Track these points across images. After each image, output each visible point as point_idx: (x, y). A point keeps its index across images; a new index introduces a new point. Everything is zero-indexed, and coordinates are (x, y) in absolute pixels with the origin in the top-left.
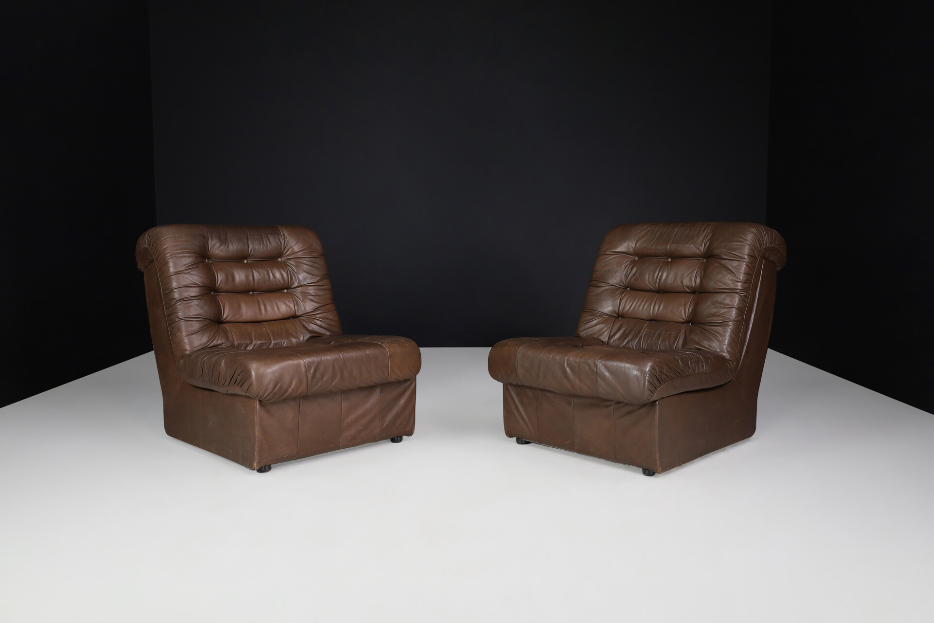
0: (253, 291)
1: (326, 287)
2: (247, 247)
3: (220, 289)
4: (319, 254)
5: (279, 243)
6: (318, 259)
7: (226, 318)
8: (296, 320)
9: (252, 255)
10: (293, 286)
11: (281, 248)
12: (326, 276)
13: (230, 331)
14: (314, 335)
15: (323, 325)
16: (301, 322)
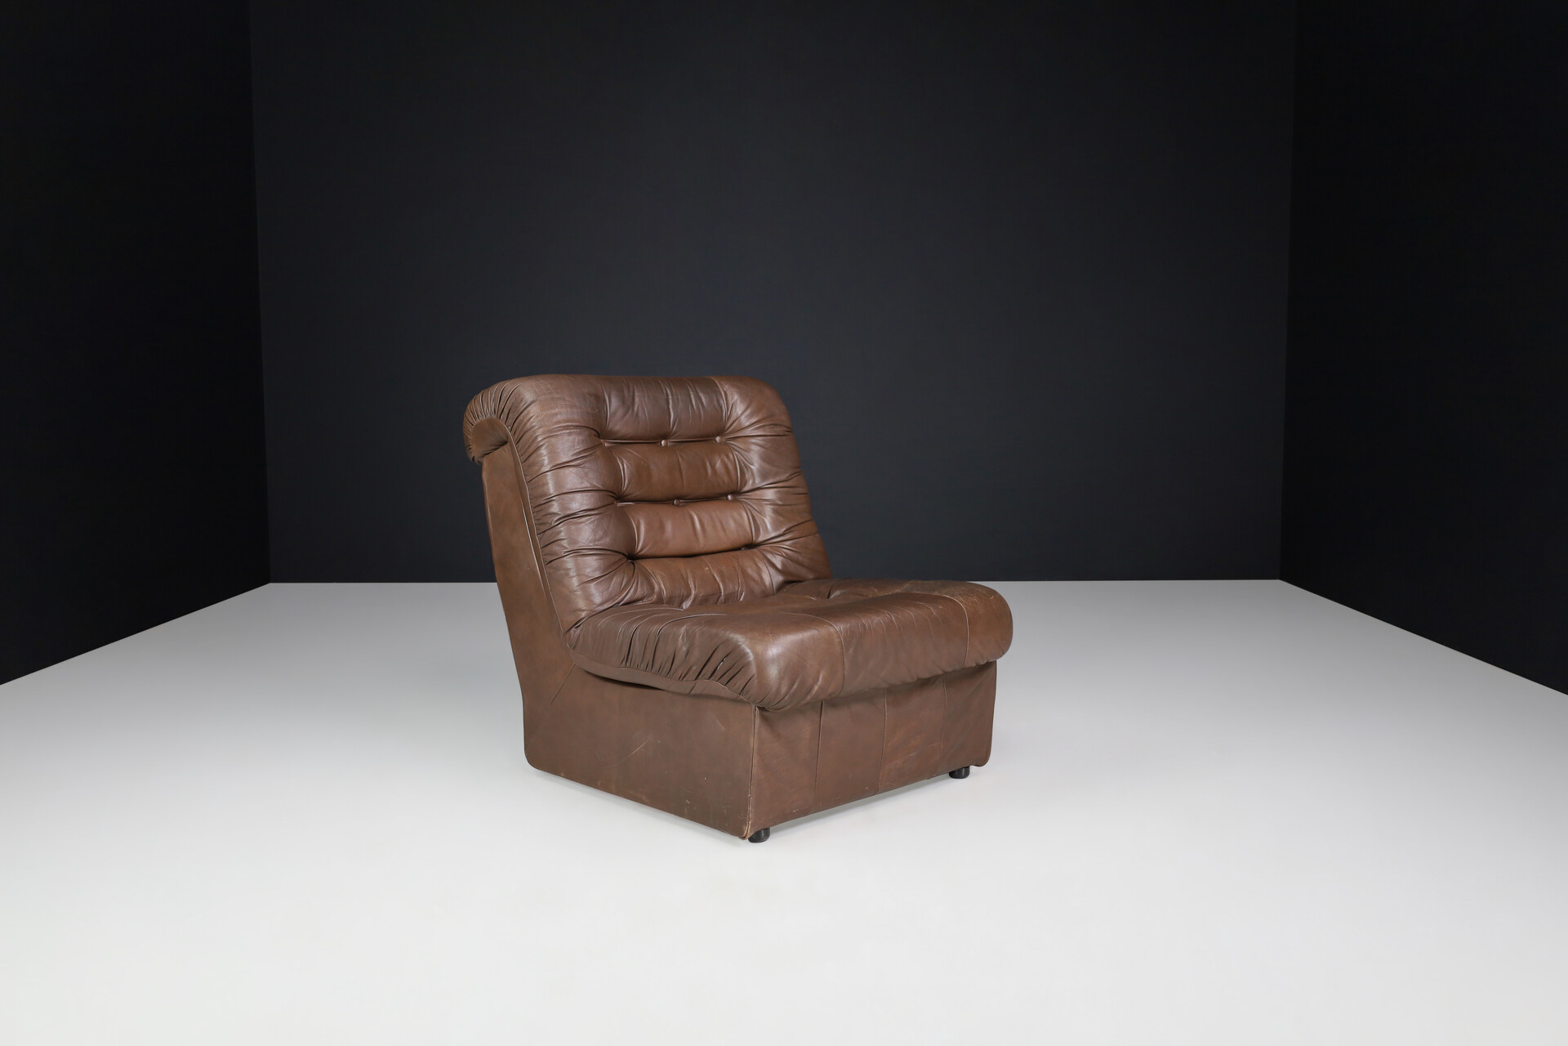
0: (678, 498)
1: (801, 490)
2: (668, 417)
3: (630, 494)
4: (786, 429)
5: (719, 410)
6: (784, 438)
7: (641, 550)
8: (755, 550)
9: (675, 433)
10: (746, 488)
11: (722, 417)
12: (798, 470)
13: (653, 572)
14: (790, 578)
15: (801, 558)
16: (764, 556)
